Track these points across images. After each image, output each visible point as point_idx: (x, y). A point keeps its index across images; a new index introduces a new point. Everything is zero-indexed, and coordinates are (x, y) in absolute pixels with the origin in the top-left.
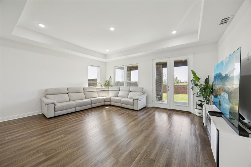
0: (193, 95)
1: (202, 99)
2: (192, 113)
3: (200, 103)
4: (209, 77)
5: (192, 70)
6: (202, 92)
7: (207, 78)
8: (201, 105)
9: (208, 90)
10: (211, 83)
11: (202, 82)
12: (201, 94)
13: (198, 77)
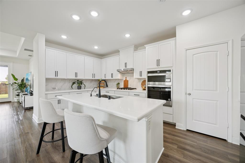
0: (13, 89)
1: (19, 91)
2: (12, 102)
3: (17, 94)
4: (24, 78)
5: (12, 74)
6: (19, 87)
7: (23, 78)
8: (18, 95)
9: (23, 85)
10: (25, 82)
11: (19, 81)
12: (18, 88)
13: (16, 78)
